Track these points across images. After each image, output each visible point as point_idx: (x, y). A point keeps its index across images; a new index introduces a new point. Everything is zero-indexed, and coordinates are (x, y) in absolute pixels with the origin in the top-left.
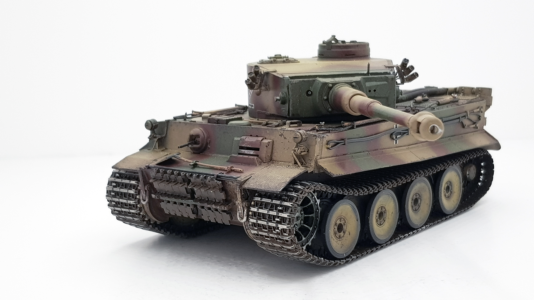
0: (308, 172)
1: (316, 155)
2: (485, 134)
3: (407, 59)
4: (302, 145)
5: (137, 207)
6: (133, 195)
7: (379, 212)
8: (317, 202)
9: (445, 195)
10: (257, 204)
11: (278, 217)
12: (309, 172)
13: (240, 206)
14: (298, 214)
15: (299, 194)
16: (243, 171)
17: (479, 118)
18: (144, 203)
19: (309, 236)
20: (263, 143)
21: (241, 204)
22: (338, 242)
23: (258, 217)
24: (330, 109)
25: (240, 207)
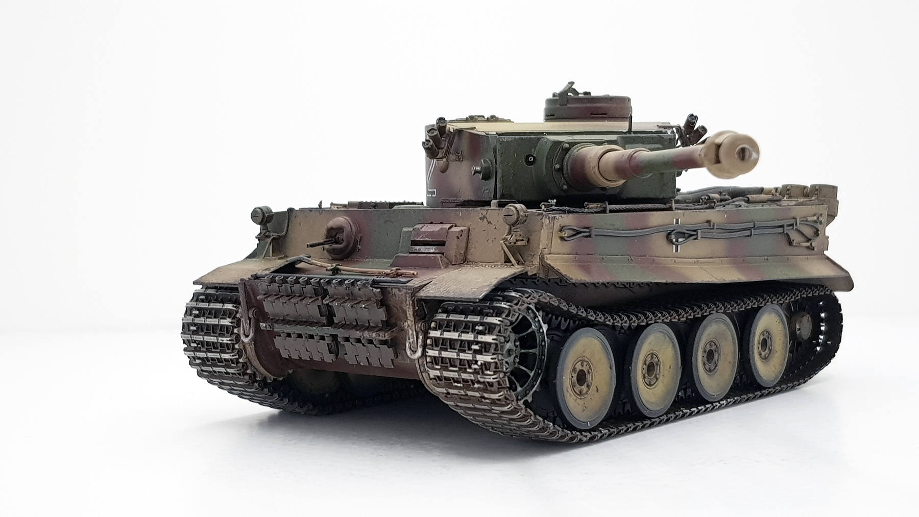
0: (528, 273)
1: (541, 247)
2: (827, 261)
3: (694, 115)
4: (518, 230)
5: (234, 349)
6: (227, 327)
7: (648, 363)
8: (542, 328)
9: (760, 354)
10: (439, 327)
11: (477, 343)
12: (530, 274)
13: (411, 330)
14: (508, 346)
15: (512, 304)
16: (417, 274)
17: (817, 233)
18: (246, 340)
19: (528, 386)
20: (453, 232)
21: (414, 326)
22: (578, 401)
23: (442, 346)
24: (565, 187)
25: (411, 332)
